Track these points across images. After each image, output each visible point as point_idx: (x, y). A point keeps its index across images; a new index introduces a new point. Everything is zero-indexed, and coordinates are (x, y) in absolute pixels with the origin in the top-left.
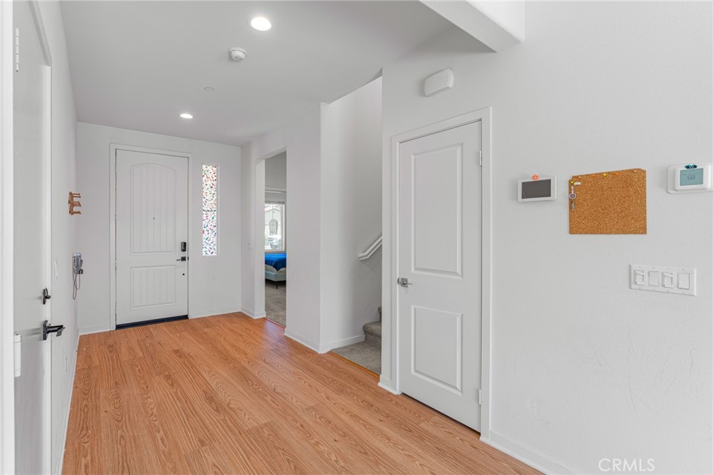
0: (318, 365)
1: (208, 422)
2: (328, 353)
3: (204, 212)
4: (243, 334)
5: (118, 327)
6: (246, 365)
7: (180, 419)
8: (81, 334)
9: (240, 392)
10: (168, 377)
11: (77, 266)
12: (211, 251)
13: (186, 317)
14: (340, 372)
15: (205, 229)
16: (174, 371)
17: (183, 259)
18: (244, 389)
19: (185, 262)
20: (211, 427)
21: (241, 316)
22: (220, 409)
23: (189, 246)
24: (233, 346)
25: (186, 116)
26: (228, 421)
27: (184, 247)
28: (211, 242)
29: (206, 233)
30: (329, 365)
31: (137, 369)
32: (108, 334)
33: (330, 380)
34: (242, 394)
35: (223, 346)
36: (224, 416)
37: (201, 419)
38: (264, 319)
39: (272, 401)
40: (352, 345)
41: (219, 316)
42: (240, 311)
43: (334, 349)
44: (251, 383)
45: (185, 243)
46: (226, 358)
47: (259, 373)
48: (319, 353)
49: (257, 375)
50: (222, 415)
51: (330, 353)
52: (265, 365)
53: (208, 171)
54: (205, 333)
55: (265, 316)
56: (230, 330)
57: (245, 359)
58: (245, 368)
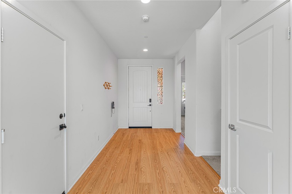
0: (191, 162)
1: (130, 173)
2: (200, 157)
3: (158, 87)
4: (167, 138)
5: (130, 128)
6: (159, 152)
7: (123, 168)
8: (119, 128)
9: (149, 164)
10: (131, 150)
11: (112, 106)
12: (161, 103)
13: (151, 127)
14: (200, 169)
15: (159, 94)
16: (134, 148)
17: (150, 105)
18: (151, 163)
19: (151, 106)
20: (129, 176)
21: (172, 130)
22: (137, 169)
23: (152, 100)
24: (160, 143)
25: (145, 50)
26: (136, 176)
27: (150, 100)
28: (161, 99)
29: (159, 95)
30: (196, 164)
31: (125, 144)
32: (126, 129)
33: (192, 172)
34: (149, 165)
35: (156, 142)
36: (136, 173)
37: (128, 171)
38: (180, 133)
39: (158, 173)
40: (216, 156)
41: (163, 129)
42: (172, 128)
43: (204, 156)
44: (156, 161)
45: (151, 99)
46: (154, 148)
47: (162, 158)
48: (195, 156)
49: (160, 158)
50: (136, 172)
51: (201, 157)
52: (166, 154)
53: (160, 71)
54: (154, 135)
55: (181, 132)
56: (164, 136)
57: (161, 150)
58: (158, 154)
